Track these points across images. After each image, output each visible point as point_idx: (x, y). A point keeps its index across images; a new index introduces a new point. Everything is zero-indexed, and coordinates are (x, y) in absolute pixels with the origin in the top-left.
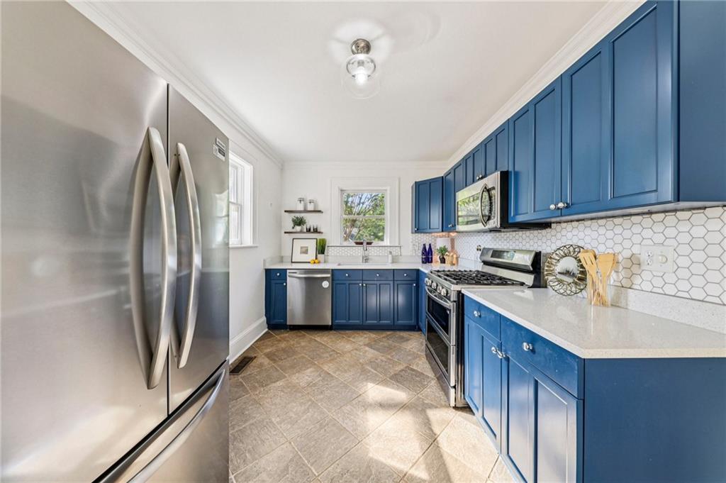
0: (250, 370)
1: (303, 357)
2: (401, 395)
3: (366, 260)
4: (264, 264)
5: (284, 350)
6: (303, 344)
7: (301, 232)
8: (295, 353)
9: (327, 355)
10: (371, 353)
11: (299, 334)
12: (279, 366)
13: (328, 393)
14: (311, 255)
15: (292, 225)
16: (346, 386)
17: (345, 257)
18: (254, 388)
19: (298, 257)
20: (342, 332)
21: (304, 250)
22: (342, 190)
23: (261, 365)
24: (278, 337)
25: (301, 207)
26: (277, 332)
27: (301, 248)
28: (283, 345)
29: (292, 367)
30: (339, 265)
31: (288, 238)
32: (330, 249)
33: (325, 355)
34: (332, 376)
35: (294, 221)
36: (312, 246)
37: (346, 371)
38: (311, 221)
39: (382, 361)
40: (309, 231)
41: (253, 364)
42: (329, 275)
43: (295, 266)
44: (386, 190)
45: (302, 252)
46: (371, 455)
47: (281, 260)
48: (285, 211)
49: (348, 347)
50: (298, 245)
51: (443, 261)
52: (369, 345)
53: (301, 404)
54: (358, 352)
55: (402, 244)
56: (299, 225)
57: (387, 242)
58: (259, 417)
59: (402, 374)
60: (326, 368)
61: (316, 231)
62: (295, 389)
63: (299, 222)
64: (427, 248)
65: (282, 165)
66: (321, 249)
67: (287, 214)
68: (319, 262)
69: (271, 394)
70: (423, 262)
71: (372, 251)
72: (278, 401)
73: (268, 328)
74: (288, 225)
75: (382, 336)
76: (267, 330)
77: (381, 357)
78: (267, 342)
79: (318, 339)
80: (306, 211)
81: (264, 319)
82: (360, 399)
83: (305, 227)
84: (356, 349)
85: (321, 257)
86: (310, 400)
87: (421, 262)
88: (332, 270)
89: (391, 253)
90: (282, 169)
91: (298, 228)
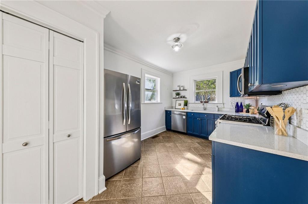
0: (157, 139)
1: (172, 140)
2: (199, 160)
3: (205, 109)
4: (165, 109)
5: (168, 137)
6: (174, 136)
7: (179, 98)
8: (171, 138)
9: (180, 141)
10: (197, 145)
11: (175, 134)
12: (164, 140)
13: (174, 150)
14: (182, 106)
15: (176, 96)
16: (180, 151)
17: (196, 107)
18: (155, 143)
19: (178, 107)
20: (191, 136)
21: (180, 104)
22: (195, 81)
23: (160, 138)
24: (168, 133)
25: (178, 89)
26: (168, 131)
27: (179, 104)
28: (168, 135)
29: (167, 141)
30: (192, 110)
31: (174, 100)
32: (190, 104)
33: (179, 141)
34: (178, 147)
35: (176, 94)
36: (182, 103)
37: (183, 147)
38: (182, 93)
39: (200, 149)
40: (181, 97)
41: (158, 138)
42: (185, 114)
43: (176, 110)
44: (216, 78)
45: (179, 105)
46: (176, 167)
47: (172, 108)
48: (173, 91)
49: (190, 141)
50: (178, 102)
51: (248, 111)
52: (199, 143)
53: (164, 150)
54: (192, 144)
55: (224, 102)
56: (178, 95)
57: (216, 102)
58: (153, 149)
59: (205, 155)
60: (177, 144)
61: (184, 97)
62: (165, 146)
63: (178, 94)
64: (239, 105)
65: (173, 75)
66: (186, 104)
67: (174, 91)
68: (185, 109)
69: (158, 145)
70: (236, 112)
71: (208, 105)
72: (159, 147)
73: (167, 130)
74: (174, 95)
75: (207, 142)
76: (166, 130)
77: (200, 147)
78: (165, 133)
79: (180, 136)
80: (180, 90)
81: (165, 126)
82: (182, 155)
83: (180, 96)
84: (192, 143)
85: (186, 107)
86: (167, 150)
87: (235, 111)
88: (187, 112)
89: (217, 106)
90: (173, 76)
91: (177, 97)
